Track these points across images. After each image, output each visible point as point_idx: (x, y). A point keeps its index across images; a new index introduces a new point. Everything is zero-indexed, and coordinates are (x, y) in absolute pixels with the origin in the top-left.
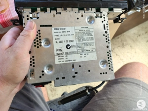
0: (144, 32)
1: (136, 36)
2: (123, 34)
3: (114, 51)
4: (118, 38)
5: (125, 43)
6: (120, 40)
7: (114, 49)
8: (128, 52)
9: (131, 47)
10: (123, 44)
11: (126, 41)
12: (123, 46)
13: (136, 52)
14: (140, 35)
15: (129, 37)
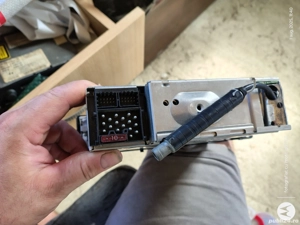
0: (220, 20)
1: (207, 32)
2: (182, 35)
3: (172, 73)
4: (175, 45)
5: (189, 52)
6: (178, 48)
7: (171, 70)
8: (199, 68)
9: (203, 56)
10: (187, 55)
11: (190, 46)
12: (187, 58)
13: (214, 64)
14: (214, 28)
15: (195, 37)
